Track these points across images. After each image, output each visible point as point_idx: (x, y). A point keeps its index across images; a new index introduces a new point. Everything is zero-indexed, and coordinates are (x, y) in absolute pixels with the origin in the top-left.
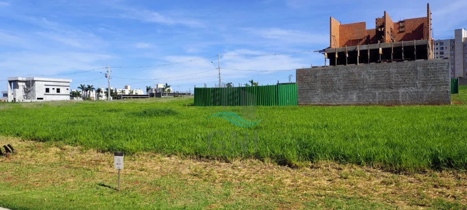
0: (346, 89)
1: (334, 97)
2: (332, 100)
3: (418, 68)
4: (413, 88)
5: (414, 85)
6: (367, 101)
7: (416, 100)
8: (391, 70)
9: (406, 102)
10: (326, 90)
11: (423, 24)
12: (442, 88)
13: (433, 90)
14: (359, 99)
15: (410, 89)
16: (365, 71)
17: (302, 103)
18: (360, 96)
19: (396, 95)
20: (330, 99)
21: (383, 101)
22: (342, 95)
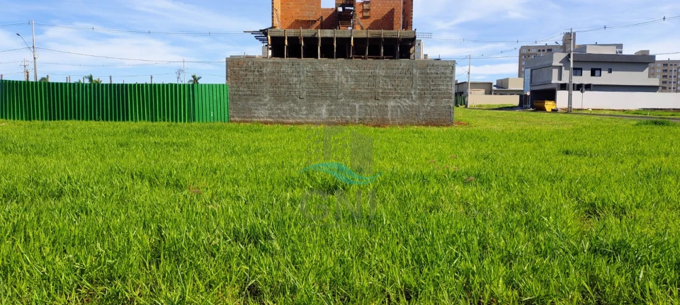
0: (312, 97)
1: (291, 110)
2: (288, 115)
3: (415, 71)
4: (407, 101)
5: (408, 95)
6: (342, 118)
7: (409, 118)
8: (377, 71)
9: (397, 121)
10: (278, 98)
11: (393, 9)
12: (444, 102)
13: (432, 104)
14: (330, 114)
15: (402, 102)
16: (341, 70)
17: (237, 119)
18: (332, 110)
19: (383, 109)
20: (284, 112)
21: (365, 118)
22: (304, 108)
